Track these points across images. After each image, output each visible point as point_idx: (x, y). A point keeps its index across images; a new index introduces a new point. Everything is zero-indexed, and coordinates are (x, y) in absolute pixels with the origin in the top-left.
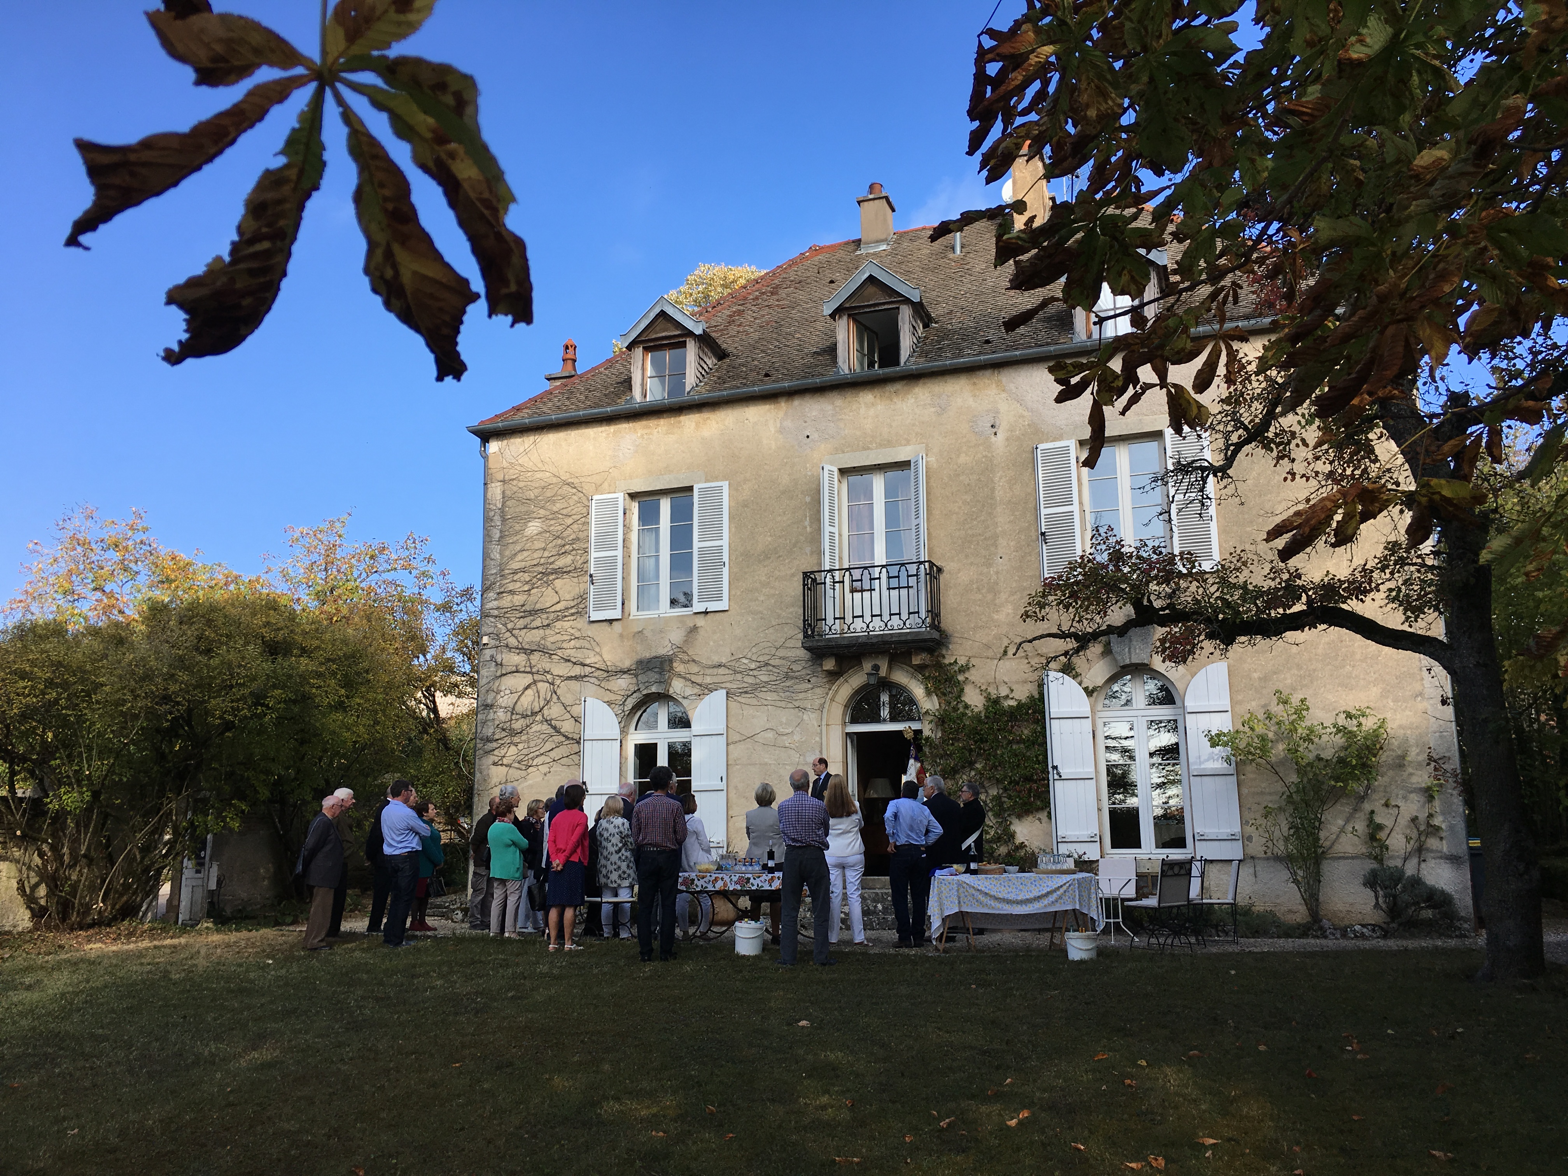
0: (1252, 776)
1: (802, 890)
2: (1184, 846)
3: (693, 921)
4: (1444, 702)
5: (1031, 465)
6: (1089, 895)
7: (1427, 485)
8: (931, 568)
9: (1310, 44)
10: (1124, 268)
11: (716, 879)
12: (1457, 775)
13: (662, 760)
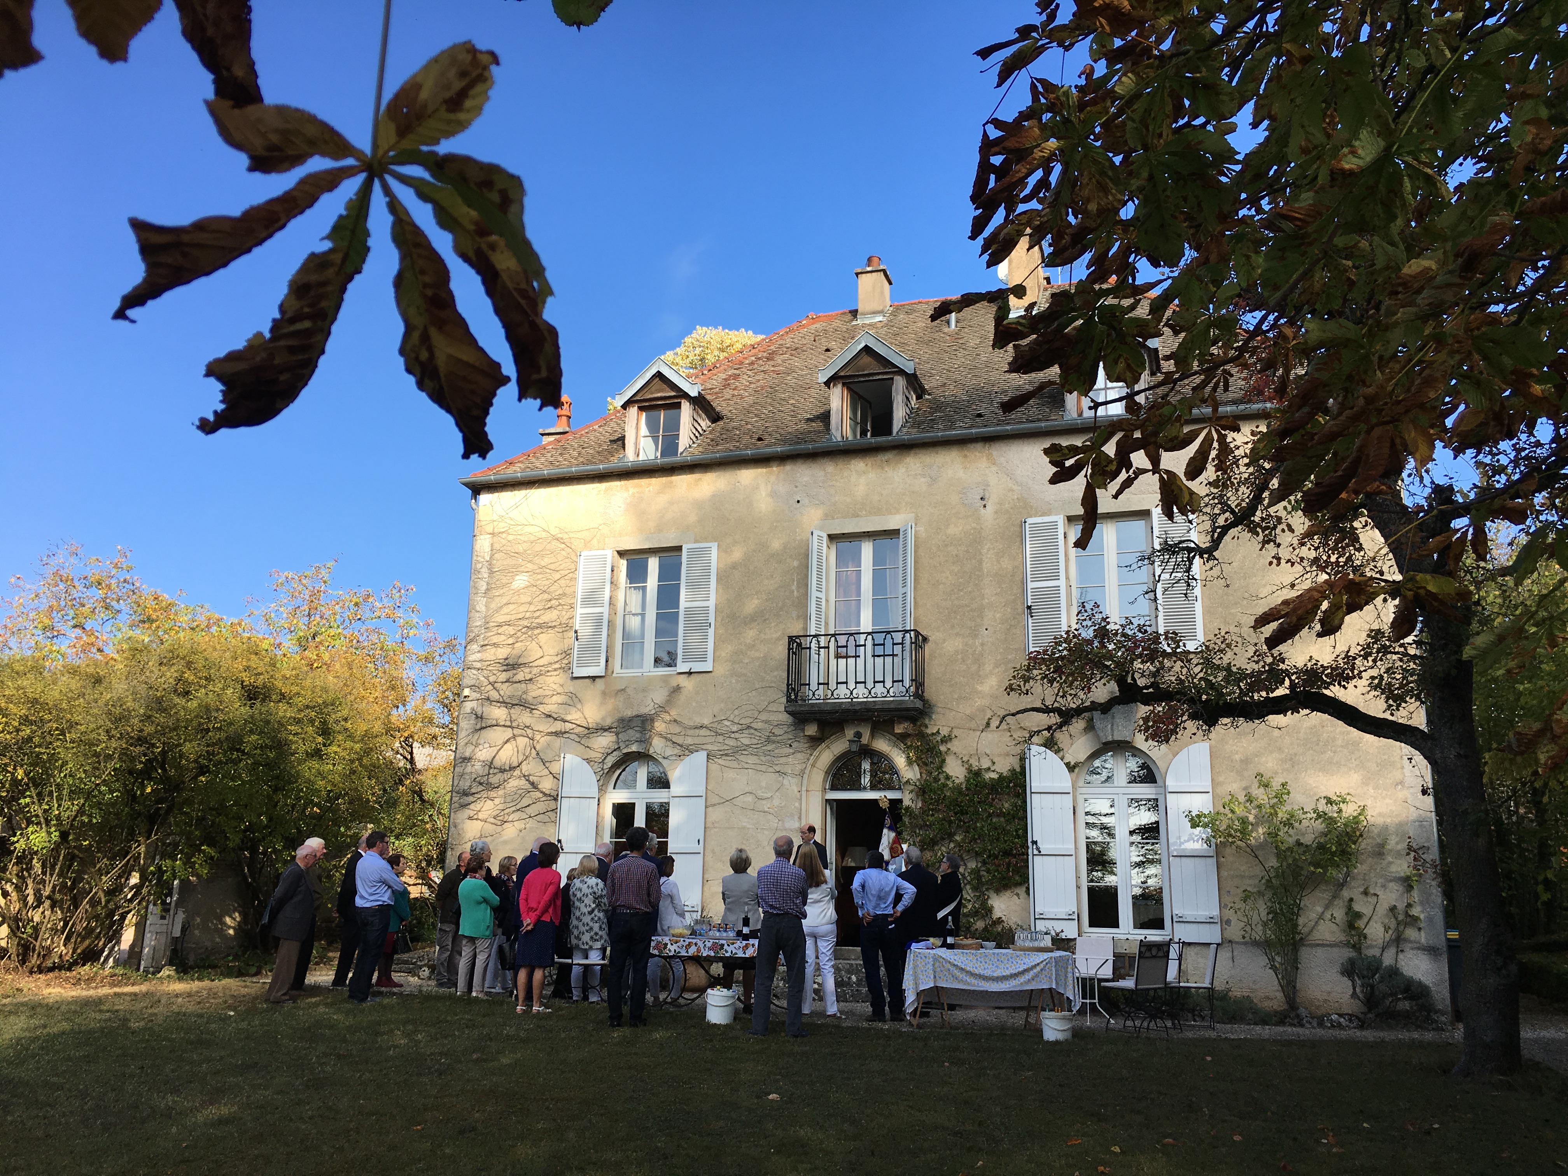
0: (1231, 859)
1: (778, 958)
2: (1163, 928)
3: (664, 985)
4: (1424, 792)
5: (1018, 539)
6: (1066, 972)
7: (1412, 579)
8: (916, 636)
9: (1305, 151)
10: (1120, 356)
11: (690, 945)
12: (1436, 866)
13: (640, 821)
